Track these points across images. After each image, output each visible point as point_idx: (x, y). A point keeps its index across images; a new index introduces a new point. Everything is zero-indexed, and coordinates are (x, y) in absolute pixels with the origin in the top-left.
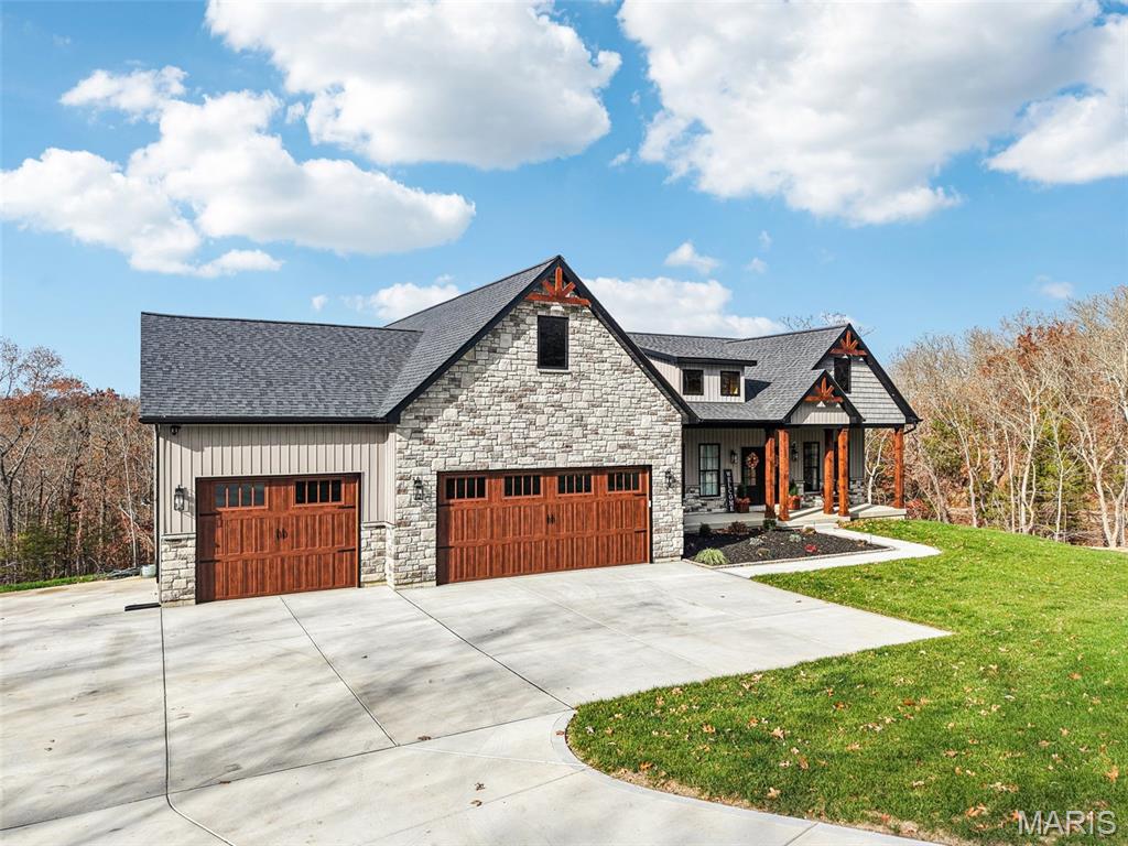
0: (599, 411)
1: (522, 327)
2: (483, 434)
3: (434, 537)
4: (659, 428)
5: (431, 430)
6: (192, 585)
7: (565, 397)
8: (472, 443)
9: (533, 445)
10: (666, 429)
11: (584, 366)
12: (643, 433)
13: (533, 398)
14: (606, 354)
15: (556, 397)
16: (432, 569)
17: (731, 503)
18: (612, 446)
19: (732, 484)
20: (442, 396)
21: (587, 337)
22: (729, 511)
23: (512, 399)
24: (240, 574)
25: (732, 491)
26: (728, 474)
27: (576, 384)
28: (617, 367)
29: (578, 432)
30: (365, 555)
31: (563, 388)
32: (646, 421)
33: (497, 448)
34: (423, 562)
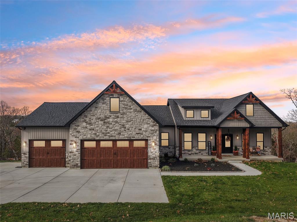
0: (129, 123)
1: (105, 101)
2: (93, 130)
3: (80, 156)
4: (151, 128)
5: (79, 128)
7: (119, 119)
8: (90, 132)
9: (108, 133)
10: (153, 128)
11: (125, 111)
12: (145, 130)
13: (109, 120)
14: (132, 107)
15: (116, 119)
16: (79, 165)
17: (210, 152)
18: (134, 133)
19: (210, 146)
20: (82, 120)
21: (125, 103)
22: (209, 155)
23: (102, 120)
24: (39, 162)
25: (211, 148)
26: (209, 143)
27: (122, 116)
28: (135, 110)
29: (123, 129)
30: (67, 160)
31: (118, 117)
32: (146, 126)
33: (97, 134)
34: (77, 163)
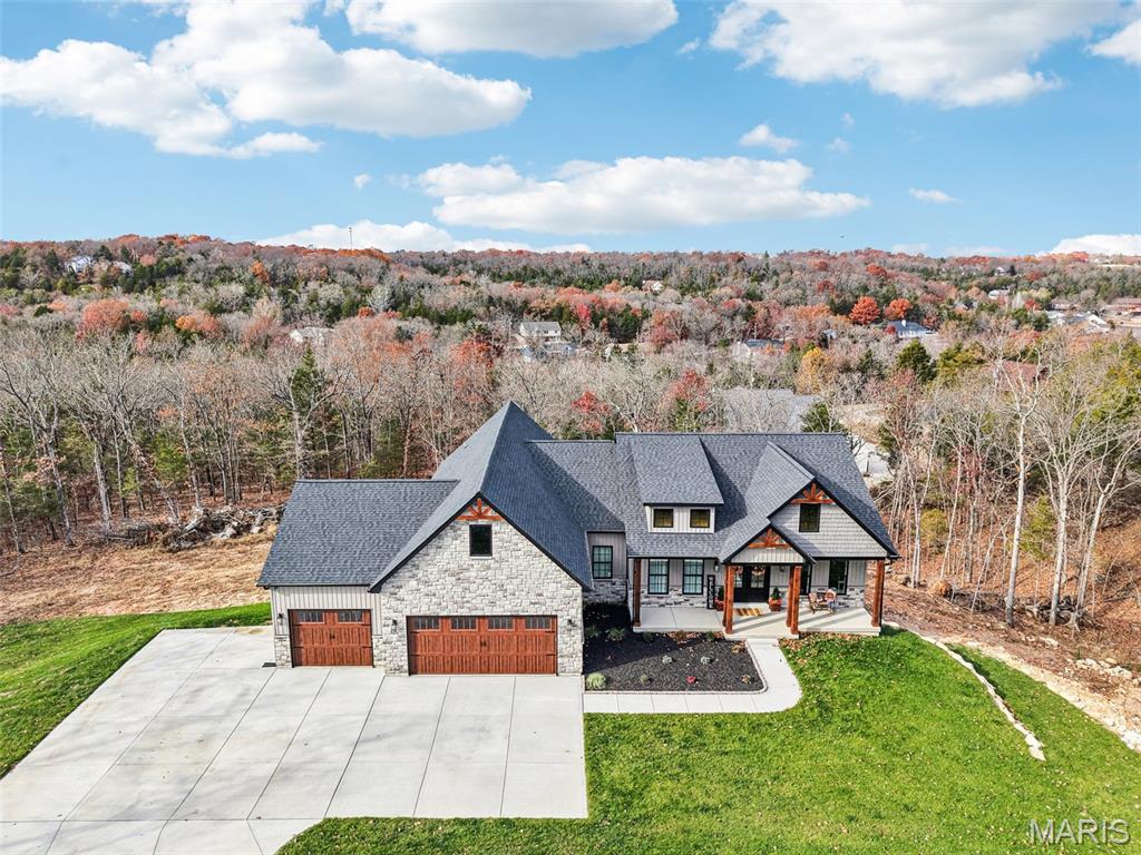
0: (515, 581)
1: (459, 532)
2: (434, 595)
3: (406, 650)
4: (563, 591)
5: (402, 593)
6: (290, 659)
7: (490, 572)
8: (427, 600)
9: (468, 602)
10: (569, 592)
11: (504, 554)
12: (550, 595)
13: (467, 574)
14: (520, 546)
15: (484, 573)
16: (406, 667)
17: (711, 601)
18: (526, 603)
19: (713, 587)
20: (410, 574)
21: (506, 536)
22: (708, 608)
23: (453, 575)
24: (313, 654)
25: (714, 593)
27: (497, 565)
28: (527, 554)
29: (500, 594)
30: (375, 652)
31: (489, 568)
32: (552, 587)
33: (444, 604)
34: (400, 663)
